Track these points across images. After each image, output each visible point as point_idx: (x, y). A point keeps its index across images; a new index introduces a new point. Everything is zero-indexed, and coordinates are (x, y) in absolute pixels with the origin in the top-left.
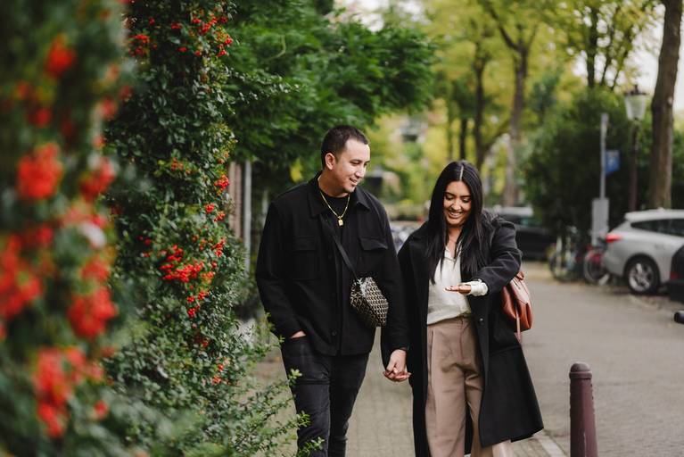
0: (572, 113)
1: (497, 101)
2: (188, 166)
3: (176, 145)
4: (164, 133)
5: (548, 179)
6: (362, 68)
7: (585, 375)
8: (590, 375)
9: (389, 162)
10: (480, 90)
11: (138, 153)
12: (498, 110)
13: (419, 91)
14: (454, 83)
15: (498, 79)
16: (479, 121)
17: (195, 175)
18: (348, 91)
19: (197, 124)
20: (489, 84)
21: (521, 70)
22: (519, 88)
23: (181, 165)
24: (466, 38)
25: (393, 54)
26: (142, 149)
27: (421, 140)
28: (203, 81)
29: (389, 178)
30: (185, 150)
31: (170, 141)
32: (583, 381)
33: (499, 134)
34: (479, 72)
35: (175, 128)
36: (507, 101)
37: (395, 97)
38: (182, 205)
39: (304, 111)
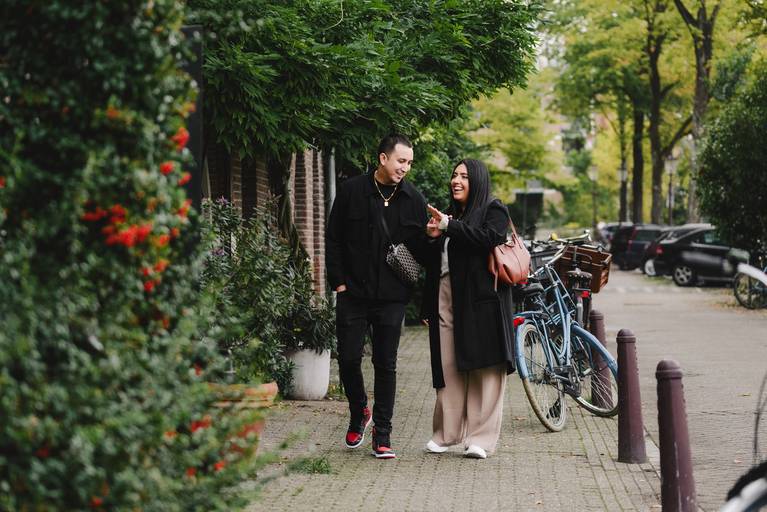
0: (754, 95)
1: (677, 92)
2: (129, 116)
3: (113, 90)
4: (101, 77)
5: (728, 182)
6: (446, 38)
7: (674, 374)
8: (679, 373)
9: (549, 176)
10: (656, 78)
11: (72, 102)
12: (679, 102)
13: (520, 63)
14: (624, 70)
15: (677, 63)
16: (656, 119)
17: (138, 125)
18: (428, 65)
19: (139, 67)
20: (667, 70)
21: (704, 49)
22: (701, 71)
23: (120, 114)
24: (637, 13)
25: (484, 19)
26: (76, 98)
27: (589, 145)
28: (146, 18)
29: (550, 195)
30: (128, 98)
31: (106, 85)
32: (671, 381)
33: (680, 134)
34: (654, 57)
35: (112, 72)
36: (688, 91)
37: (491, 72)
38: (125, 160)
39: (369, 89)
